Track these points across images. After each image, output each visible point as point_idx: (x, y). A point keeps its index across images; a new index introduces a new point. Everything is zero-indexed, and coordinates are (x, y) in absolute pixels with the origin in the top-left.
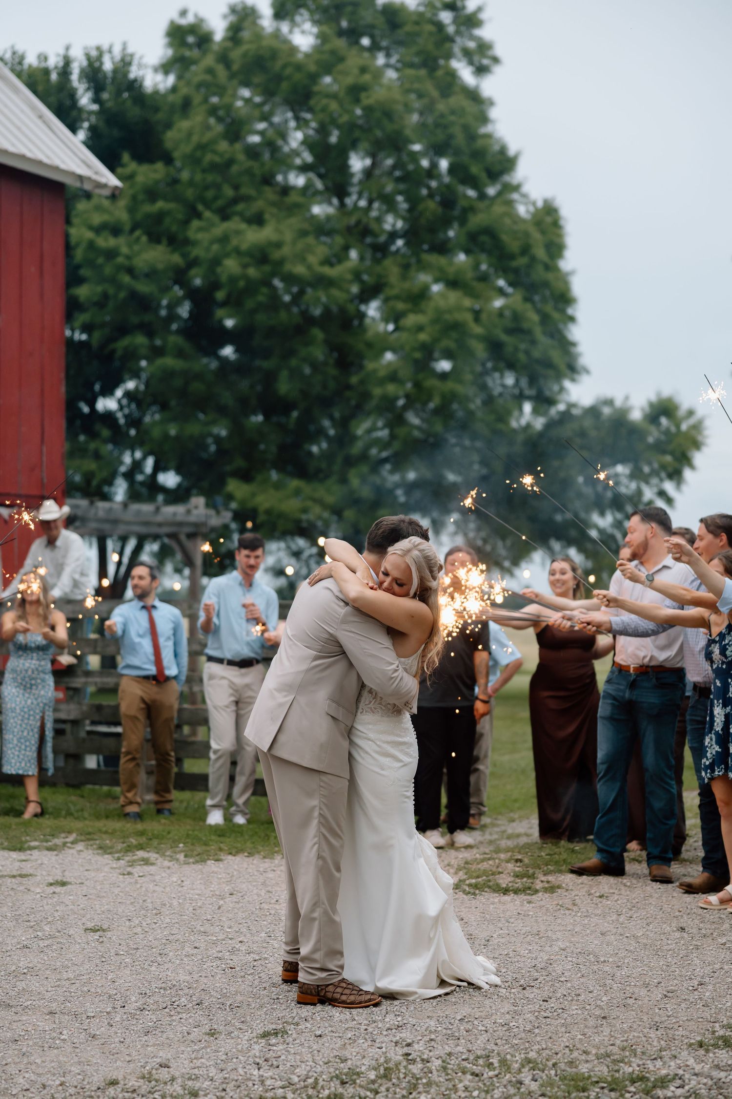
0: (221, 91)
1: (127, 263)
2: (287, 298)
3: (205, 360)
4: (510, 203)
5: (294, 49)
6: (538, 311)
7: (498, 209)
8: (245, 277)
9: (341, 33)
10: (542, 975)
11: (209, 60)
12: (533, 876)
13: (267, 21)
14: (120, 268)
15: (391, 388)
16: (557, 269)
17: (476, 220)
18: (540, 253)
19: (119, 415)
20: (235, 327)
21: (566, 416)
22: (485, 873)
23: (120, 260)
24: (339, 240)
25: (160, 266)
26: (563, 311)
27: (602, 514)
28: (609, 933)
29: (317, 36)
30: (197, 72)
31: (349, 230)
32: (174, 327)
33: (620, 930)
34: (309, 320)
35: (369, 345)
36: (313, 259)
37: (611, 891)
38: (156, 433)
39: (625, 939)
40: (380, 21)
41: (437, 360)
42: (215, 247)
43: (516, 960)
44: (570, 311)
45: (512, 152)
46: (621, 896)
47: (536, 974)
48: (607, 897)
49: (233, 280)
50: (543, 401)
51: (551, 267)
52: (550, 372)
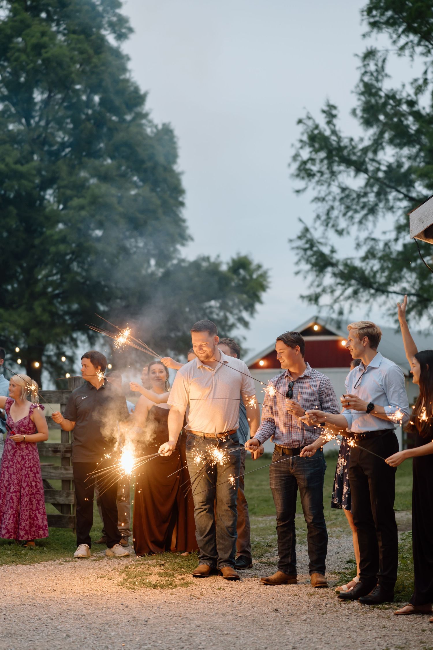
4: (141, 126)
6: (160, 198)
7: (133, 129)
9: (27, 9)
15: (62, 247)
16: (172, 171)
17: (120, 136)
18: (161, 159)
21: (179, 268)
24: (27, 147)
26: (176, 199)
29: (10, 11)
31: (34, 141)
34: (6, 201)
35: (48, 218)
36: (9, 160)
41: (93, 230)
44: (181, 199)
45: (142, 92)
50: (163, 258)
51: (168, 169)
52: (168, 240)
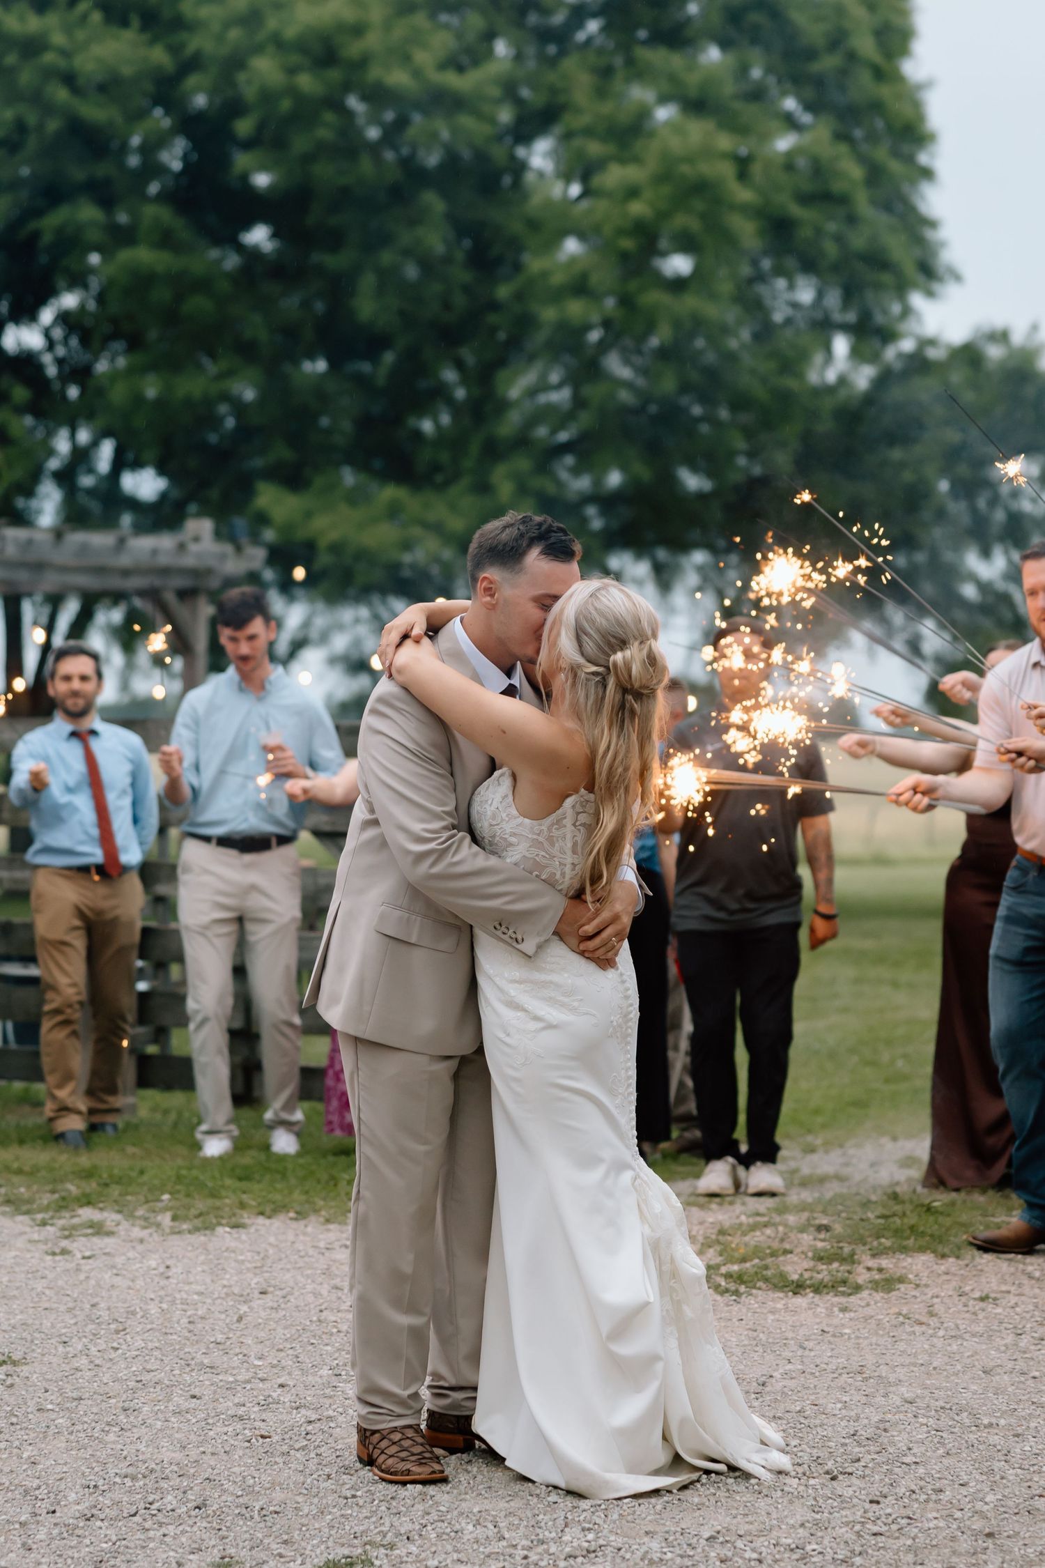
1: (62, 63)
2: (373, 133)
3: (214, 253)
6: (863, 159)
8: (292, 91)
10: (869, 1452)
12: (850, 1259)
14: (50, 73)
15: (575, 309)
16: (896, 78)
18: (865, 45)
19: (47, 359)
20: (271, 188)
21: (918, 363)
22: (757, 1252)
23: (49, 58)
24: (474, 20)
25: (127, 71)
26: (910, 160)
27: (986, 553)
28: (999, 1370)
32: (154, 188)
33: (1021, 1365)
34: (414, 175)
35: (534, 225)
36: (424, 58)
37: (1004, 1288)
38: (118, 394)
39: (1030, 1382)
41: (664, 254)
42: (234, 34)
43: (818, 1422)
44: (923, 159)
46: (1023, 1298)
47: (857, 1449)
48: (995, 1299)
49: (268, 97)
50: (872, 334)
51: (886, 73)
52: (886, 278)
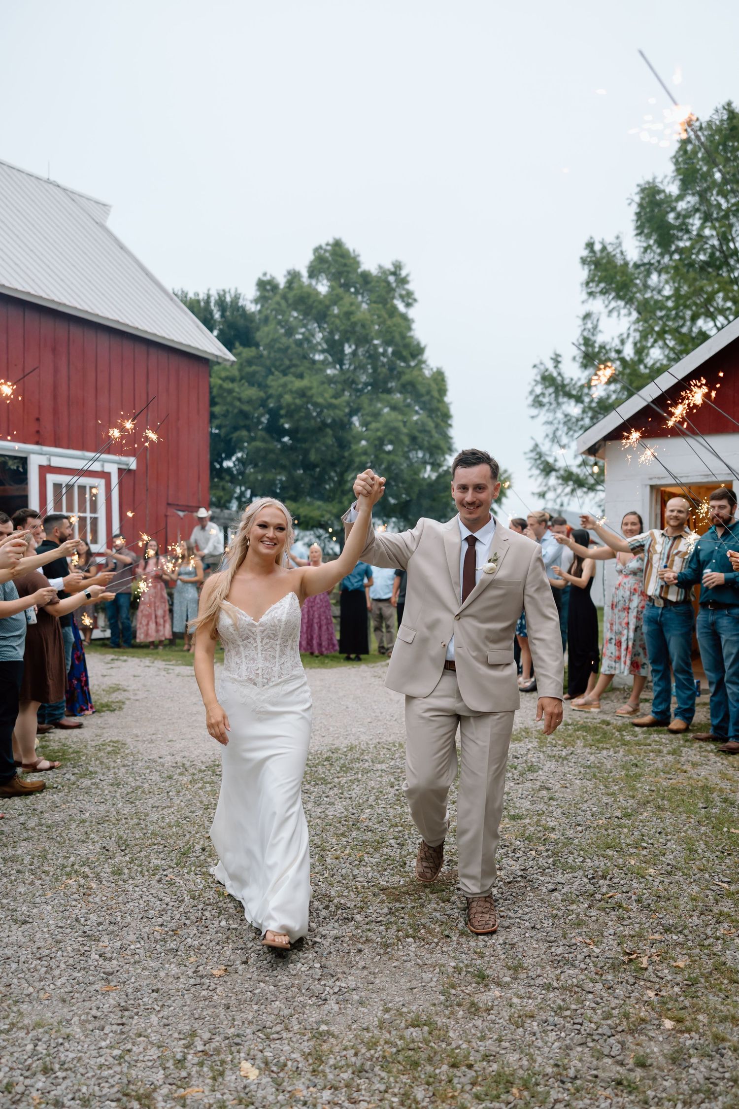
0: (283, 313)
1: (238, 396)
2: (315, 414)
3: (276, 443)
4: (421, 369)
5: (318, 293)
6: (434, 421)
7: (415, 373)
8: (294, 403)
9: (341, 286)
11: (277, 298)
13: (305, 279)
14: (235, 398)
15: (364, 458)
16: (443, 402)
17: (406, 378)
18: (436, 394)
19: (234, 469)
20: (290, 428)
23: (235, 394)
24: (340, 387)
25: (254, 398)
26: (446, 422)
29: (329, 287)
30: (272, 303)
31: (345, 381)
32: (260, 427)
34: (324, 424)
35: (354, 437)
36: (327, 395)
38: (252, 478)
40: (360, 280)
41: (386, 445)
42: (280, 389)
44: (450, 422)
45: (422, 345)
49: (289, 405)
50: (436, 465)
51: (441, 401)
52: (440, 451)
